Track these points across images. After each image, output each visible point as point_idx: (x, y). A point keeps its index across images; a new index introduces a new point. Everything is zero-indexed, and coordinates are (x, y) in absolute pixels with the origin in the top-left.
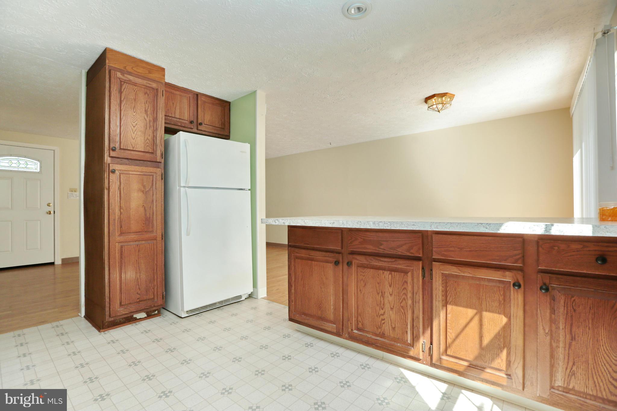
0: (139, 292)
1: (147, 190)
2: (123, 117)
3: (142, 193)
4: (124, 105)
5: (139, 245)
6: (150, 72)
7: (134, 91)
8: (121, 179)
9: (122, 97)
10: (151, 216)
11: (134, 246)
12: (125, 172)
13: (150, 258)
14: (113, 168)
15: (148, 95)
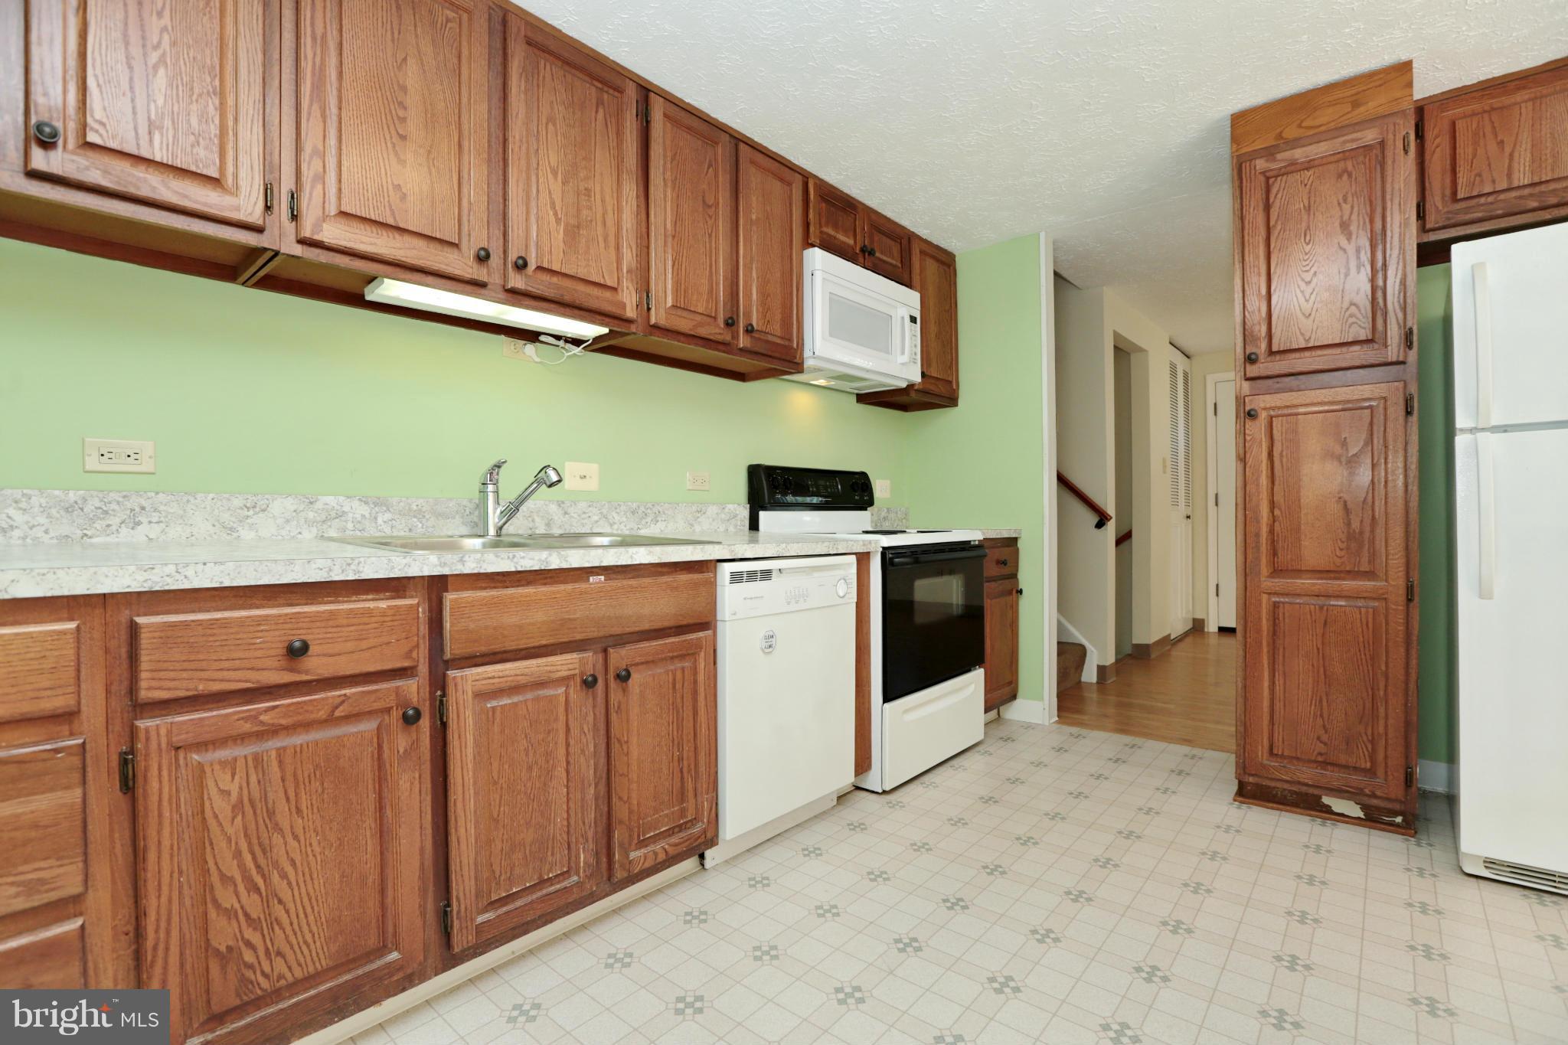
0: (1325, 738)
1: (1353, 451)
2: (1276, 268)
3: (1336, 463)
4: (1277, 238)
5: (1325, 608)
6: (1356, 104)
7: (1306, 185)
8: (1275, 432)
9: (1271, 216)
10: (1367, 529)
11: (1312, 607)
12: (1286, 411)
13: (1362, 649)
14: (1252, 407)
15: (1350, 175)
